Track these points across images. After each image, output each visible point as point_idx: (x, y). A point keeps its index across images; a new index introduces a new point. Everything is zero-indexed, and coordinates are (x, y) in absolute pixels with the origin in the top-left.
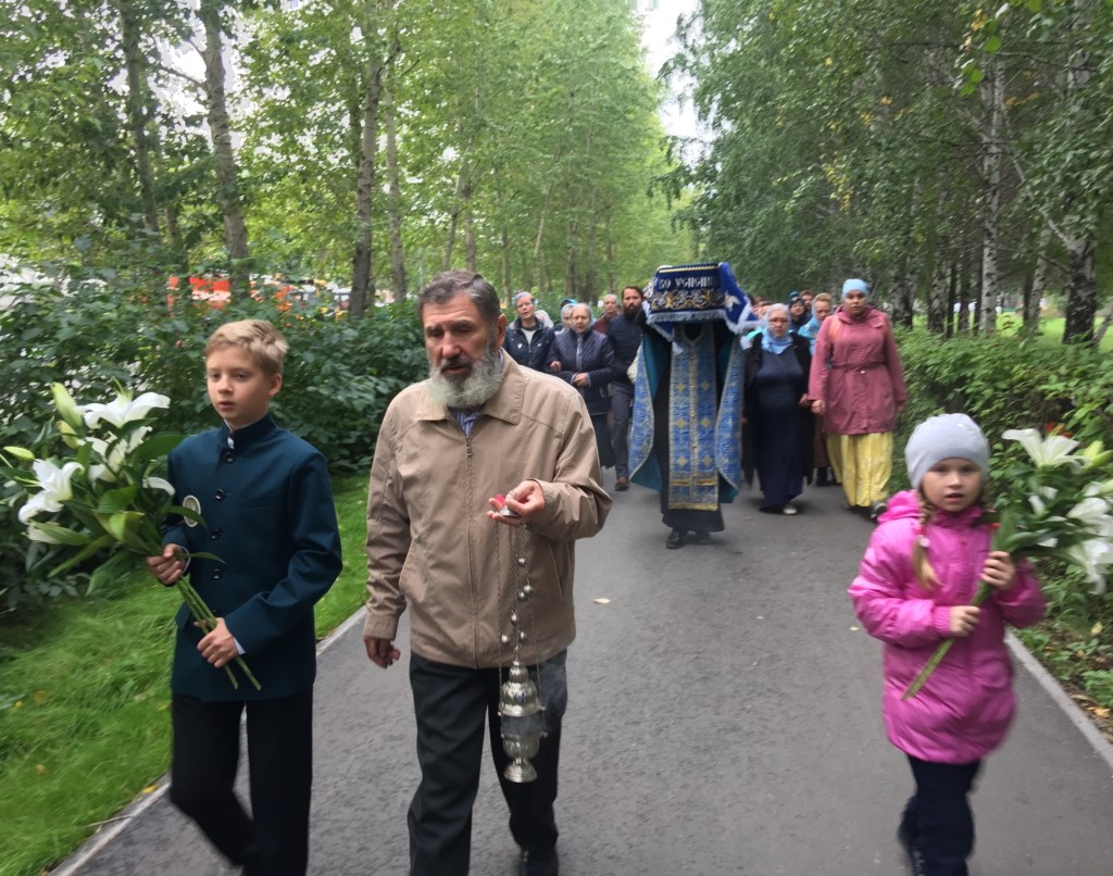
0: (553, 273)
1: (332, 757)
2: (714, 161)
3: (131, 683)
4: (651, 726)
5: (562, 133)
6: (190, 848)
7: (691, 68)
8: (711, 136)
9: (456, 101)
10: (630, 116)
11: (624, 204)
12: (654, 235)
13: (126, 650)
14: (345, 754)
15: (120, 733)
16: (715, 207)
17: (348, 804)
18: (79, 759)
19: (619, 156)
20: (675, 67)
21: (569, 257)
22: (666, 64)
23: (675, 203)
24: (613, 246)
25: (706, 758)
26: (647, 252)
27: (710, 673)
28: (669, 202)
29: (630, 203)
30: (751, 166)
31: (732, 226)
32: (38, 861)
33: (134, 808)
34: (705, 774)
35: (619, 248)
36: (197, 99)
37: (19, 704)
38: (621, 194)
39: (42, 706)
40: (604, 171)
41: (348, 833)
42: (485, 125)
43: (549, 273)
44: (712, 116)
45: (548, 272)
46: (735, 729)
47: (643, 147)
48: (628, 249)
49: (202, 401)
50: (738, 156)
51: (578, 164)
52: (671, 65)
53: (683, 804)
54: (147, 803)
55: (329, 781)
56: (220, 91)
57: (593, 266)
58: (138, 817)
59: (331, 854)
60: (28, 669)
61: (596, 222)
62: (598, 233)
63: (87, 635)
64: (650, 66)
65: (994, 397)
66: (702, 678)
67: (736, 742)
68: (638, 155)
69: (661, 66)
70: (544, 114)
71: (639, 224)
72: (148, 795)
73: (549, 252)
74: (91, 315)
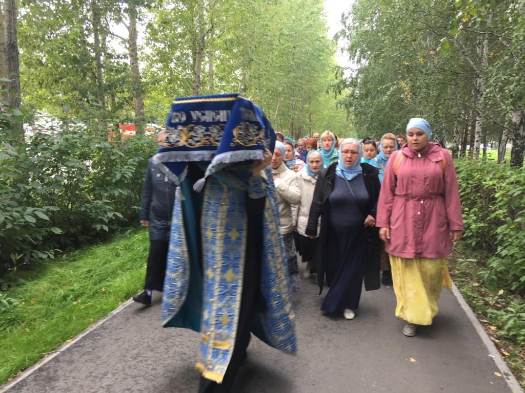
0: (283, 127)
1: (149, 331)
2: (357, 78)
3: (71, 296)
5: (289, 65)
6: (82, 365)
7: (348, 37)
8: (356, 67)
9: (241, 50)
10: (321, 58)
11: (317, 97)
12: (330, 111)
13: (72, 283)
14: (155, 330)
15: (62, 317)
16: (357, 98)
17: (152, 350)
18: (44, 326)
19: (315, 75)
20: (340, 35)
21: (291, 120)
22: (336, 34)
23: (339, 96)
24: (312, 115)
25: (309, 338)
26: (327, 118)
28: (336, 96)
29: (320, 96)
30: (373, 81)
32: (19, 367)
33: (62, 348)
34: (307, 345)
35: (314, 116)
36: (126, 47)
37: (23, 303)
38: (316, 92)
39: (33, 305)
40: (308, 82)
41: (149, 362)
42: (252, 60)
44: (356, 58)
45: (281, 126)
47: (326, 71)
48: (318, 117)
49: (115, 178)
50: (367, 76)
51: (296, 78)
52: (339, 34)
54: (68, 346)
55: (146, 340)
56: (135, 44)
57: (302, 124)
58: (63, 352)
59: (140, 371)
60: (29, 289)
61: (304, 104)
62: (305, 109)
63: (56, 276)
65: (467, 187)
68: (324, 75)
69: (334, 35)
70: (281, 56)
71: (323, 106)
72: (69, 342)
73: (281, 117)
74: (67, 140)
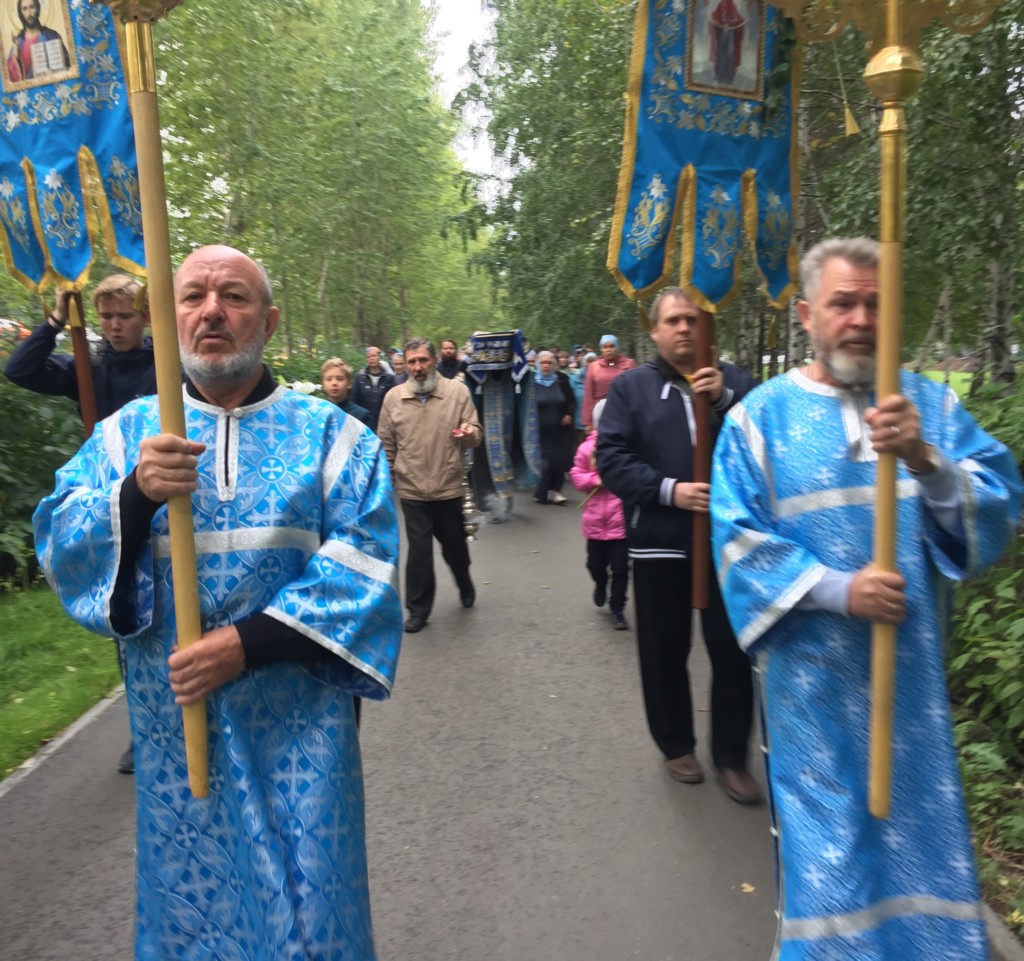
0: (339, 320)
2: (512, 200)
4: (426, 824)
5: (349, 167)
7: (486, 99)
8: (509, 173)
9: (225, 127)
10: (422, 150)
11: (417, 246)
12: (452, 280)
16: (514, 249)
19: (410, 193)
20: (468, 98)
21: (357, 303)
22: (459, 95)
23: (471, 244)
24: (406, 291)
26: (443, 298)
27: (495, 761)
28: (465, 243)
29: (423, 244)
30: (550, 207)
31: (532, 271)
35: (412, 294)
38: (414, 234)
40: (394, 208)
42: (258, 154)
43: (334, 319)
44: (509, 152)
46: (520, 823)
47: (437, 184)
48: (422, 294)
50: (536, 195)
52: (465, 95)
53: (458, 914)
57: (385, 312)
61: (387, 264)
62: (389, 276)
64: (443, 97)
66: (487, 767)
67: (521, 838)
68: (431, 192)
73: (334, 296)
